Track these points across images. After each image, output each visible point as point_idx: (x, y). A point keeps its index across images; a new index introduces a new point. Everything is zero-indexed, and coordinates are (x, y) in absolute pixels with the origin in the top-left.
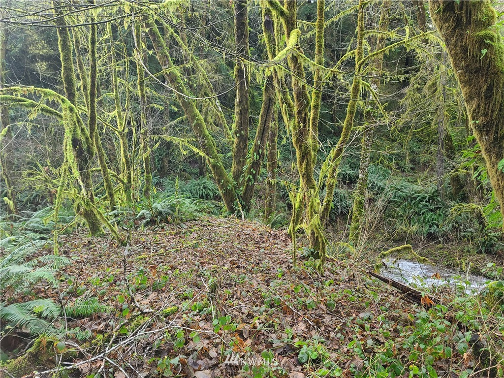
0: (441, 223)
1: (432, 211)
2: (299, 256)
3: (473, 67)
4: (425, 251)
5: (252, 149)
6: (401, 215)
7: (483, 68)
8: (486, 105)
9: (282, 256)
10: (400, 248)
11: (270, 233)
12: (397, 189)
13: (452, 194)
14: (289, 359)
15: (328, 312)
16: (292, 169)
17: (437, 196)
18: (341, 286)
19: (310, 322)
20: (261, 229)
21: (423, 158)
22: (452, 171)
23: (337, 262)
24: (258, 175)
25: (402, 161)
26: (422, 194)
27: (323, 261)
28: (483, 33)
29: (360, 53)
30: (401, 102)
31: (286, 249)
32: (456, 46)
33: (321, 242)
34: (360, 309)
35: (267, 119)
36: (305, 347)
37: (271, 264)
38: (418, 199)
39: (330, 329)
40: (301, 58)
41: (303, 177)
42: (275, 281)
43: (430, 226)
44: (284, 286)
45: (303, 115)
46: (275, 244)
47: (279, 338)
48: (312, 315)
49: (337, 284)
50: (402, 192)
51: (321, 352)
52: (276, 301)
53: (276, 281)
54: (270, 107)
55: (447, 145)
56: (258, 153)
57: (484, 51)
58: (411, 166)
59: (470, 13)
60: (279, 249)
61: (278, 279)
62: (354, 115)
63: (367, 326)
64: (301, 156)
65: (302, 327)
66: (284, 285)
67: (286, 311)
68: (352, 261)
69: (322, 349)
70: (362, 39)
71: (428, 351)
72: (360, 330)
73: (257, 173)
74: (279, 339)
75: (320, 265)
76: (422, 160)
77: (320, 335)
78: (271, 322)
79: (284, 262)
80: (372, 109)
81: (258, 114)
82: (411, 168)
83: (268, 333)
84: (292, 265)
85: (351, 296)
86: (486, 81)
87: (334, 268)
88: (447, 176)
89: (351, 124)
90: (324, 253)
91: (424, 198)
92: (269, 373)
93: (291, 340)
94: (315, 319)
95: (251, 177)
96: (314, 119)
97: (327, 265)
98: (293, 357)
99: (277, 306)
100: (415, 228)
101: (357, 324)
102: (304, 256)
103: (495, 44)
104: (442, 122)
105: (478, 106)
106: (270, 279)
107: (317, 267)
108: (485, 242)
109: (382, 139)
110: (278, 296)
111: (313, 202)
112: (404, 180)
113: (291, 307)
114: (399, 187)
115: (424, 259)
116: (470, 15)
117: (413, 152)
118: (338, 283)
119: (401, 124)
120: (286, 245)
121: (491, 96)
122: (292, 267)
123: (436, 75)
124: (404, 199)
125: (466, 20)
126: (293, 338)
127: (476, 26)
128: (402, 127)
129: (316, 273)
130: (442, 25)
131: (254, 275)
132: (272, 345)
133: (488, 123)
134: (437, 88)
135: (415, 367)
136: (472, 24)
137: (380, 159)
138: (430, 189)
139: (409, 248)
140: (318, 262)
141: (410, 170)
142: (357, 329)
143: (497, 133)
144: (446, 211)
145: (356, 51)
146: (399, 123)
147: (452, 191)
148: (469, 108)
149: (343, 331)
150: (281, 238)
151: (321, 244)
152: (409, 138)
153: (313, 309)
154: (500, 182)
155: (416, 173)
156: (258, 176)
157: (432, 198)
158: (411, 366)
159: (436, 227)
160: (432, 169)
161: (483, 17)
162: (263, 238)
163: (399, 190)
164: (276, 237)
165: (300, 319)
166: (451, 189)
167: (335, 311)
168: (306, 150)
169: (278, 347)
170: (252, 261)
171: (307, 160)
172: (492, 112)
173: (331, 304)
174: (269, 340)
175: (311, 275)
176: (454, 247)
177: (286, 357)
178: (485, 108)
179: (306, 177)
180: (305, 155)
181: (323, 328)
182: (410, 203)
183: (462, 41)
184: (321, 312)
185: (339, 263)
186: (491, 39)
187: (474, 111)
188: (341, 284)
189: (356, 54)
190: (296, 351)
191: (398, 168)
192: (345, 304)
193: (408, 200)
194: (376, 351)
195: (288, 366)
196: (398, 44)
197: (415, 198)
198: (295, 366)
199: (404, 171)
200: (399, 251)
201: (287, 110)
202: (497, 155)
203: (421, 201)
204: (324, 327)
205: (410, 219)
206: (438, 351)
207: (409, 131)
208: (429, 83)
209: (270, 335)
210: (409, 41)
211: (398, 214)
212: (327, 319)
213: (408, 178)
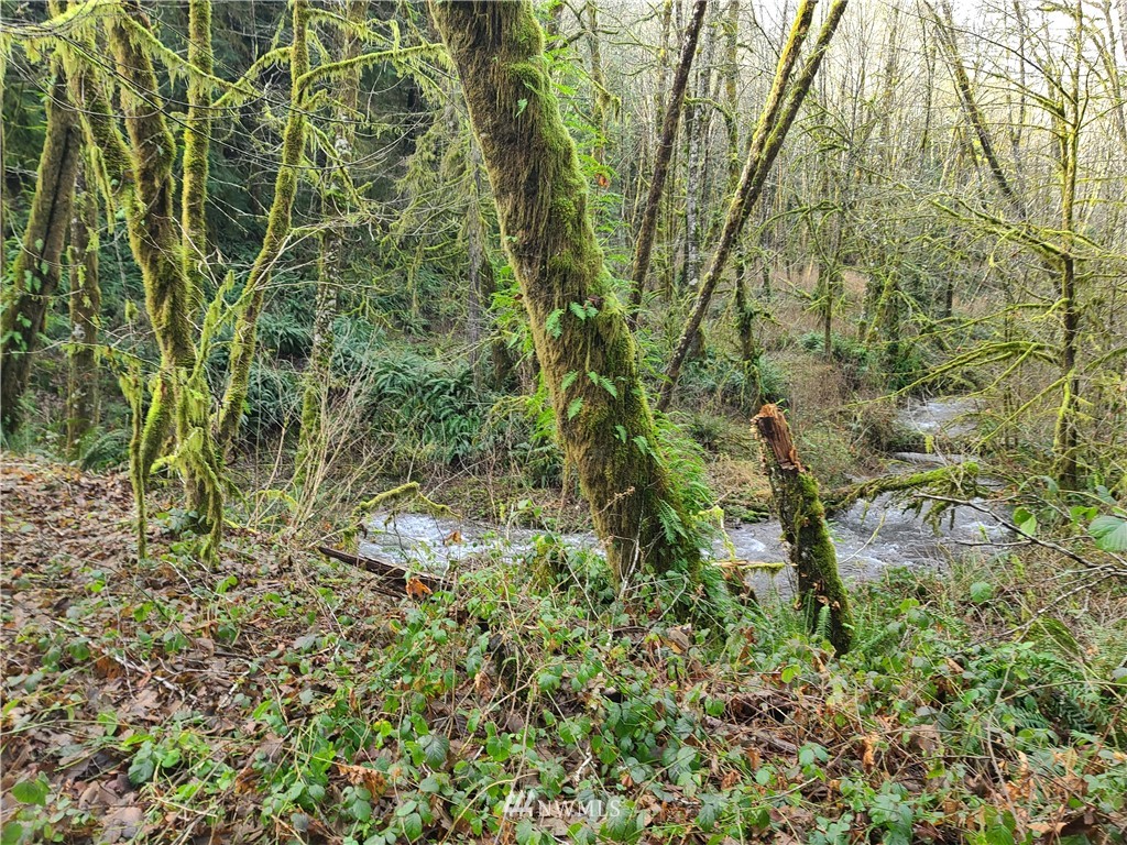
0: (475, 435)
1: (460, 412)
2: (157, 533)
3: (506, 130)
4: (448, 493)
5: (17, 261)
6: (404, 422)
7: (521, 135)
8: (527, 208)
9: (109, 538)
10: (397, 490)
11: (77, 483)
12: (396, 369)
13: (494, 379)
14: (103, 784)
15: (220, 651)
16: (127, 318)
17: (469, 383)
18: (260, 587)
19: (168, 685)
20: (49, 475)
21: (445, 306)
22: (493, 334)
23: (255, 536)
24: (41, 330)
25: (406, 311)
26: (444, 380)
27: (217, 537)
28: (520, 66)
29: (300, 57)
30: (400, 184)
31: (123, 520)
32: (477, 82)
33: (212, 492)
34: (296, 631)
35: (63, 183)
36: (147, 746)
37: (74, 562)
38: (435, 390)
39: (219, 689)
40: (136, 35)
41: (164, 337)
42: (83, 602)
43: (459, 443)
44: (107, 612)
45: (157, 184)
46: (92, 509)
47: (80, 741)
48: (177, 667)
49: (250, 585)
50: (406, 374)
51: (187, 747)
52: (78, 651)
53: (86, 601)
54: (71, 151)
55: (484, 282)
56: (38, 273)
57: (523, 103)
58: (424, 321)
59: (500, 21)
60: (104, 521)
61: (93, 595)
62: (293, 199)
63: (305, 664)
64: (157, 285)
65: (146, 699)
66: (107, 609)
67: (104, 670)
68: (291, 529)
69: (191, 740)
70: (303, 26)
71: (416, 687)
72: (290, 676)
73: (37, 326)
74: (79, 743)
75: (210, 547)
76: (444, 309)
77: (193, 709)
78: (56, 706)
79: (113, 553)
80: (338, 191)
81: (34, 167)
82: (425, 327)
83: (47, 734)
84: (136, 557)
85: (280, 606)
86: (526, 161)
87: (245, 551)
88: (486, 343)
89: (285, 220)
90: (220, 518)
91: (446, 387)
92: (42, 831)
93: (113, 738)
94: (183, 674)
95: (18, 336)
96: (193, 197)
97: (229, 545)
98: (115, 777)
99: (82, 664)
100: (430, 448)
101: (286, 664)
102: (172, 532)
103: (541, 93)
104: (475, 236)
105: (515, 209)
106: (66, 599)
107: (202, 553)
108: (546, 465)
109: (365, 262)
110: (83, 639)
111: (186, 399)
112: (410, 350)
113: (118, 659)
114: (400, 366)
115: (443, 509)
116: (500, 27)
117: (426, 292)
118: (253, 582)
119: (400, 231)
120: (125, 509)
121: (535, 193)
122: (135, 561)
123: (462, 138)
124: (410, 390)
125: (494, 33)
126: (118, 731)
127: (509, 50)
128: (403, 238)
129: (199, 568)
130: (452, 35)
131: (18, 597)
132: (57, 762)
133: (530, 243)
134: (465, 165)
135: (385, 722)
136: (503, 45)
137: (362, 304)
138: (457, 367)
139: (412, 489)
140: (206, 541)
141: (421, 330)
142: (285, 675)
143: (545, 263)
144: (484, 412)
145: (291, 49)
146: (397, 229)
147: (494, 373)
148: (501, 211)
149: (251, 687)
150: (109, 494)
151: (211, 498)
152: (417, 262)
153: (180, 651)
154: (551, 354)
155: (432, 335)
156: (39, 334)
157: (460, 387)
158: (377, 723)
159: (466, 443)
160: (461, 330)
161: (521, 35)
162: (56, 496)
163: (400, 371)
164: (95, 491)
165: (141, 684)
166: (492, 370)
167: (235, 646)
168: (170, 272)
169: (77, 763)
170: (16, 559)
171: (174, 297)
172: (537, 224)
173: (226, 634)
174: (51, 751)
175: (185, 573)
176: (497, 479)
177: (94, 782)
178: (525, 215)
179: (174, 339)
180: (167, 283)
181: (203, 692)
182: (421, 399)
183: (485, 77)
184: (201, 655)
185: (259, 538)
186: (535, 81)
187: (509, 217)
188: (259, 582)
189: (292, 57)
190: (121, 761)
191: (400, 326)
192: (264, 626)
193: (417, 391)
194: (313, 712)
195: (101, 801)
196: (380, 57)
197: (431, 387)
198: (121, 795)
199: (410, 331)
200: (395, 496)
201: (104, 164)
202: (546, 303)
203: (442, 393)
204: (204, 688)
205: (419, 429)
206: (433, 682)
207: (418, 248)
208: (452, 152)
209: (54, 737)
210: (400, 54)
211: (397, 422)
212: (216, 669)
213: (418, 346)
